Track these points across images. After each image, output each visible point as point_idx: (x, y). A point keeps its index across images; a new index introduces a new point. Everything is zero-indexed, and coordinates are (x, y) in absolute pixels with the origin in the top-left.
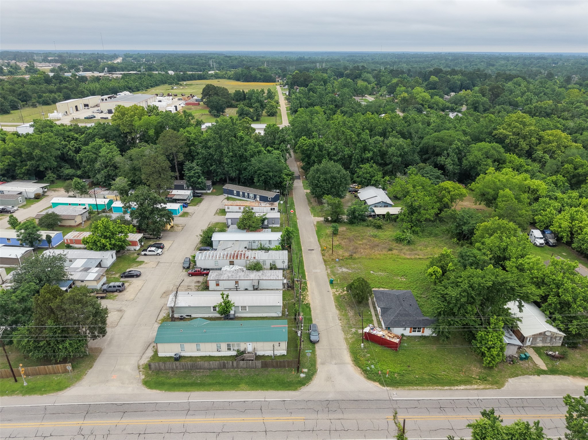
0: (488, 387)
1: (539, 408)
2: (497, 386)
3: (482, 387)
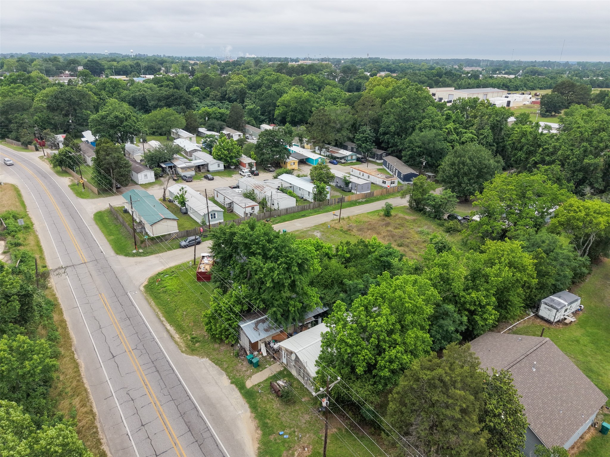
0: (181, 344)
1: (162, 384)
2: (186, 350)
3: (178, 340)
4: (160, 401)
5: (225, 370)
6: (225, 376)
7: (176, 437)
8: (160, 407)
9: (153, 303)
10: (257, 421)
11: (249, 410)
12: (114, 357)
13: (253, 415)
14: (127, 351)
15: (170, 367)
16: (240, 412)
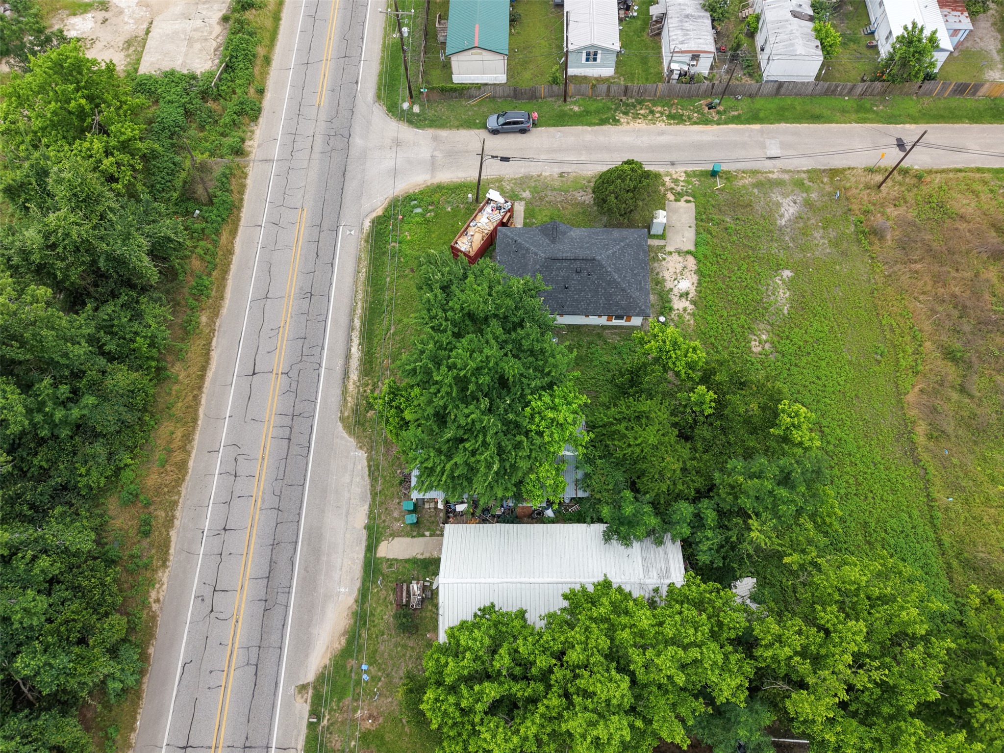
0: (349, 399)
1: (282, 469)
2: (348, 417)
3: (351, 387)
4: (263, 501)
5: (374, 495)
6: (366, 507)
7: (248, 577)
8: (258, 512)
9: (363, 276)
10: (352, 621)
11: (355, 594)
12: (254, 374)
13: (355, 607)
14: (274, 372)
15: (309, 442)
16: (343, 590)
